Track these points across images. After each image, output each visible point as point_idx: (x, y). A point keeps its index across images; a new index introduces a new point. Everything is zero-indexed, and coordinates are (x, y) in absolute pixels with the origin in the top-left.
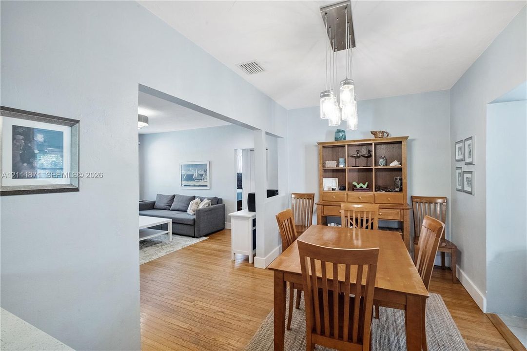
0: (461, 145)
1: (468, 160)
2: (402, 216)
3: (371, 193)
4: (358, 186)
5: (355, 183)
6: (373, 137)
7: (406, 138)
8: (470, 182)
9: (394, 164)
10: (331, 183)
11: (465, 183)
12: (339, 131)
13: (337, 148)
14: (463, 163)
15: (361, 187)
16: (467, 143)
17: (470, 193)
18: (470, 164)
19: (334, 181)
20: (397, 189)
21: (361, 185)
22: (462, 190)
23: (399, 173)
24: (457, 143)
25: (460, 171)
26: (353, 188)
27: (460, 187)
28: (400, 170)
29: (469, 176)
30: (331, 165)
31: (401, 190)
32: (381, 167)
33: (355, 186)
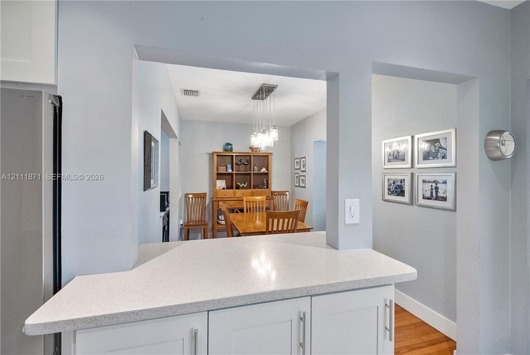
0: (298, 160)
1: (302, 169)
2: (270, 204)
3: (251, 190)
4: (241, 186)
5: (238, 184)
6: (250, 151)
7: (272, 153)
8: (303, 181)
9: (263, 170)
10: (221, 184)
11: (301, 182)
12: (229, 144)
13: (225, 157)
14: (300, 170)
15: (243, 186)
16: (302, 160)
17: (304, 187)
18: (305, 171)
19: (223, 182)
20: (265, 187)
21: (243, 185)
22: (299, 186)
23: (266, 176)
24: (295, 159)
25: (297, 175)
26: (238, 188)
27: (298, 185)
28: (267, 174)
29: (303, 178)
30: (222, 170)
31: (267, 187)
32: (256, 172)
33: (239, 186)
